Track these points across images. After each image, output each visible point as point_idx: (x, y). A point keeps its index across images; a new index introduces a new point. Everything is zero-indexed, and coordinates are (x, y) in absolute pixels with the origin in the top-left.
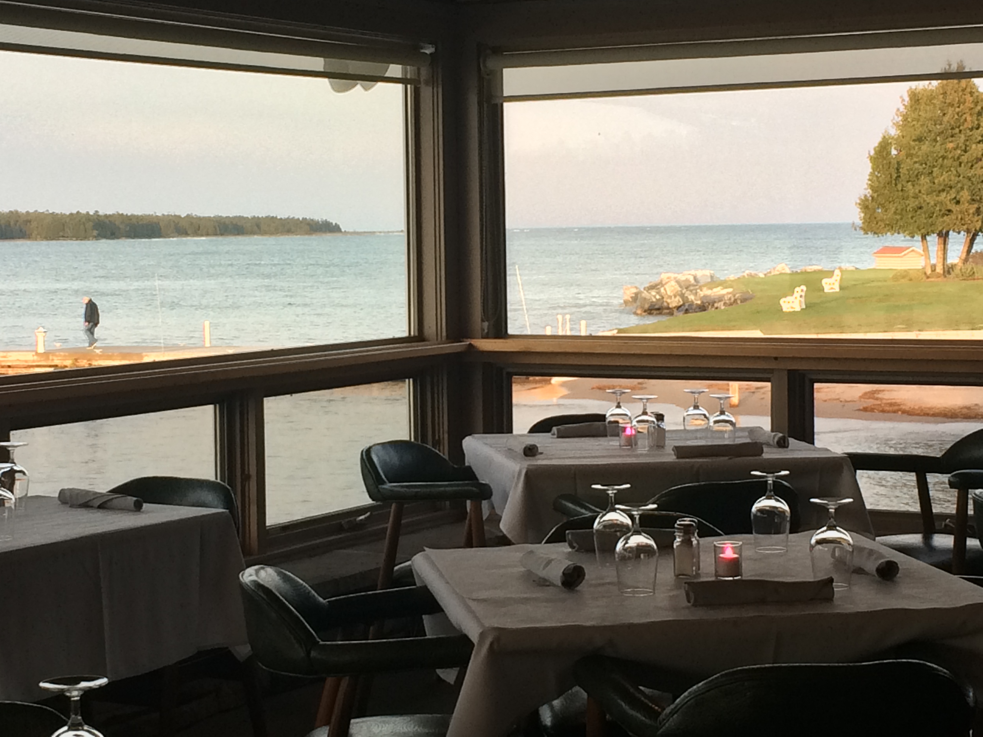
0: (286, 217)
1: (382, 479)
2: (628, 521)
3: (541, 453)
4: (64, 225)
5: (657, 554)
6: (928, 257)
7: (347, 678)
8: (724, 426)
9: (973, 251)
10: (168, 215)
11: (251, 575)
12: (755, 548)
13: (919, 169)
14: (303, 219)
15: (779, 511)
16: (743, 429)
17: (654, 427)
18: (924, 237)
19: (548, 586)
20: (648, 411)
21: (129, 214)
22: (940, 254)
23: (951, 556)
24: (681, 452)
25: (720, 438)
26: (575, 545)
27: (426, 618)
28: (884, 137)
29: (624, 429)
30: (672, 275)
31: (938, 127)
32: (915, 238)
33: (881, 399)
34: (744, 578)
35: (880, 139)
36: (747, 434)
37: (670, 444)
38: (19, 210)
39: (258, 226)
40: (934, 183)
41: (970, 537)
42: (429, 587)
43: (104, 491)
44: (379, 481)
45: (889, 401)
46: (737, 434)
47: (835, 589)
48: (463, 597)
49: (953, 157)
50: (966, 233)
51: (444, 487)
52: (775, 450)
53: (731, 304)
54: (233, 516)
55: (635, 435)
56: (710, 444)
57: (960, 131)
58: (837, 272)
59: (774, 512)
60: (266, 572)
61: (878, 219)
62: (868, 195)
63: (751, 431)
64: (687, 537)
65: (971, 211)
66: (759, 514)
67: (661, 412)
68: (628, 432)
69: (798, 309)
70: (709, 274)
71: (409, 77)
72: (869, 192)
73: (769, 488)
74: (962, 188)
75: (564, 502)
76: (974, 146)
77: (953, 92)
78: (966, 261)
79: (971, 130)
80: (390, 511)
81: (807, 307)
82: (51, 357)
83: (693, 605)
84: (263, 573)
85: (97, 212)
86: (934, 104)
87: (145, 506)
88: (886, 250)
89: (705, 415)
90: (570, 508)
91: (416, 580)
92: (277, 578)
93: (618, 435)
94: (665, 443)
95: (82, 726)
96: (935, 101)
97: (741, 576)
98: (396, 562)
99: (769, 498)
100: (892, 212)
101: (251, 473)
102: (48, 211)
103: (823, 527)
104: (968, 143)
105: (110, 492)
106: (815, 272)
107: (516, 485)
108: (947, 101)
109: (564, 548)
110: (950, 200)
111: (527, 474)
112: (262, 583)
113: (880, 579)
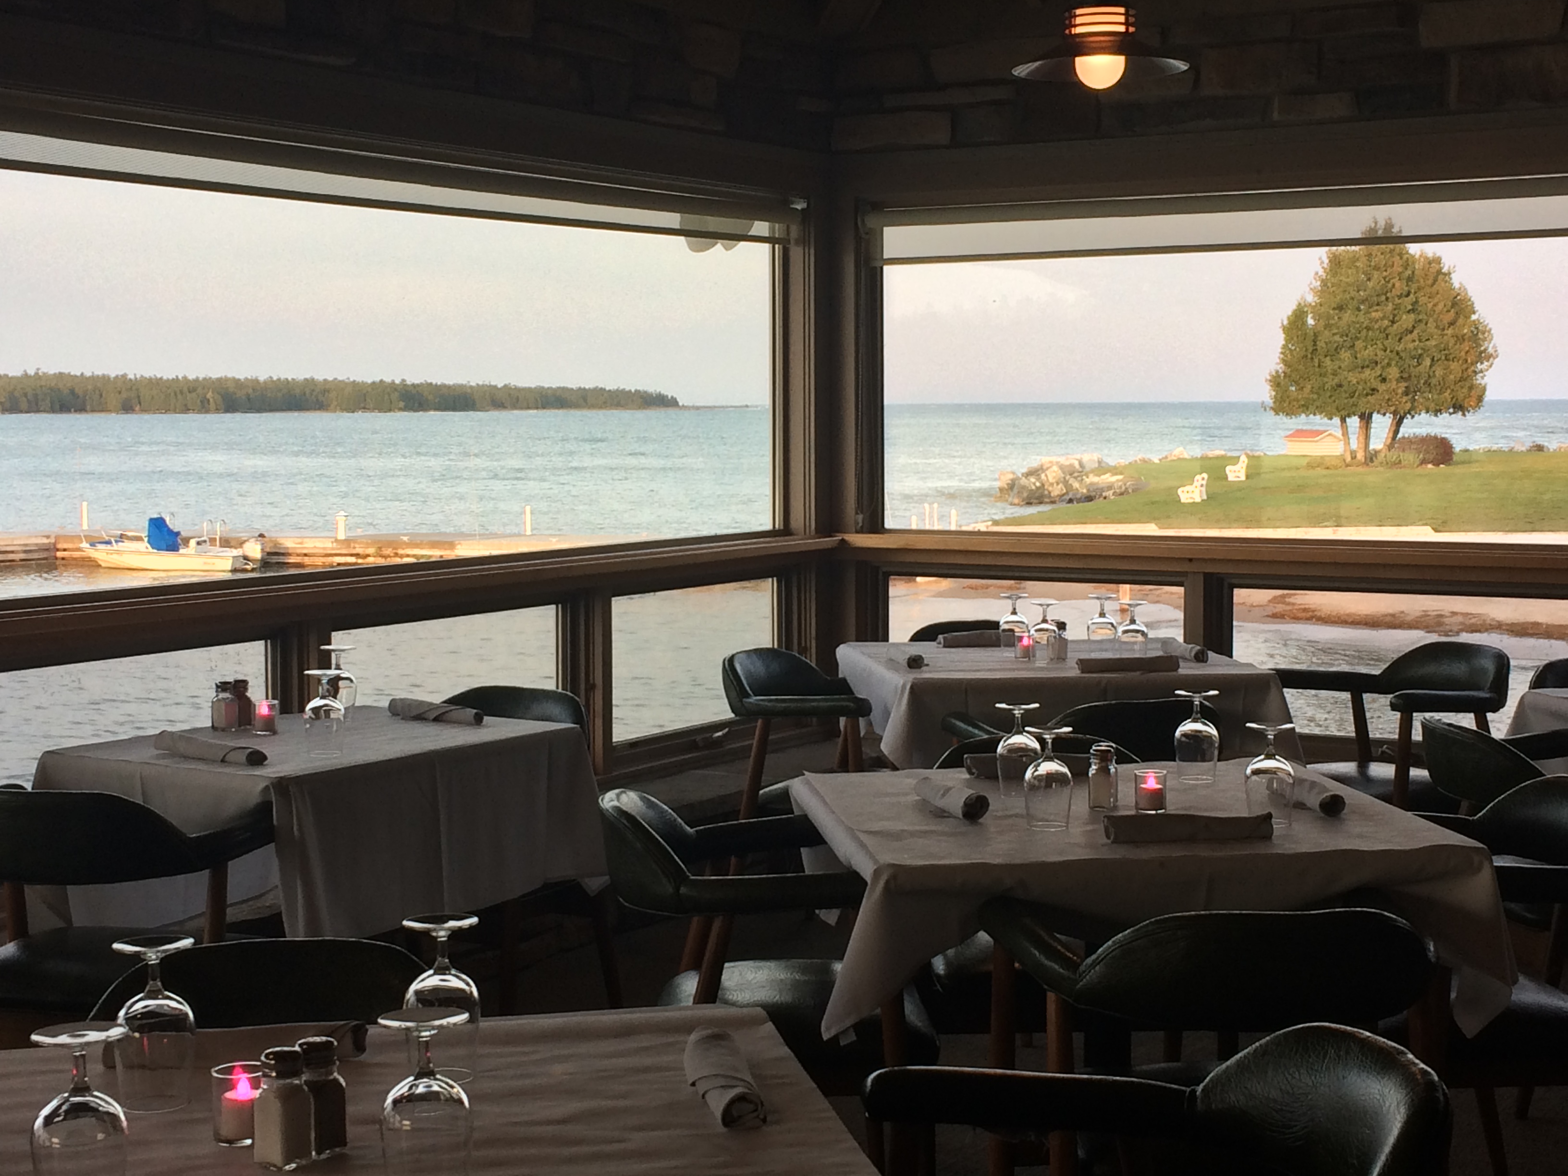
0: (616, 388)
1: (746, 691)
2: (1036, 745)
3: (927, 665)
4: (365, 395)
5: (1072, 783)
6: (1347, 443)
7: (721, 917)
8: (1133, 637)
9: (1400, 435)
10: (483, 385)
11: (612, 800)
12: (1180, 777)
13: (1338, 342)
14: (636, 391)
15: (1206, 736)
16: (1157, 640)
17: (1055, 637)
18: (1343, 420)
19: (948, 817)
20: (1049, 618)
21: (439, 383)
22: (1362, 439)
23: (1392, 788)
24: (1086, 665)
25: (1127, 650)
26: (974, 770)
27: (804, 851)
28: (1300, 304)
29: (1021, 639)
30: (1054, 459)
31: (1362, 293)
32: (1333, 421)
33: (1294, 604)
34: (1168, 812)
35: (1295, 307)
36: (1159, 646)
37: (1073, 657)
38: (316, 377)
39: (585, 400)
40: (1356, 358)
41: (1414, 766)
42: (810, 817)
43: (438, 702)
44: (743, 694)
45: (1303, 607)
46: (1149, 646)
47: (1274, 826)
48: (853, 830)
49: (1380, 328)
50: (1392, 416)
51: (818, 701)
52: (1193, 665)
53: (1122, 494)
54: (584, 732)
55: (1033, 647)
56: (1118, 656)
57: (1387, 299)
58: (1244, 459)
59: (1198, 736)
60: (628, 796)
61: (1292, 398)
62: (1280, 371)
63: (1166, 642)
64: (1104, 764)
65: (1400, 391)
66: (1184, 739)
67: (1062, 620)
68: (1025, 642)
69: (1198, 500)
70: (1096, 459)
71: (777, 236)
72: (1281, 367)
73: (1195, 709)
74: (1389, 365)
75: (953, 721)
76: (1404, 317)
77: (1379, 254)
78: (1390, 447)
79: (1400, 297)
80: (756, 726)
81: (1208, 498)
82: (352, 545)
83: (1112, 842)
84: (624, 797)
85: (403, 380)
86: (1357, 267)
87: (486, 719)
88: (1300, 434)
89: (1112, 624)
90: (960, 727)
91: (794, 807)
92: (640, 803)
93: (1013, 645)
94: (1066, 655)
95: (449, 970)
96: (1358, 264)
97: (1165, 809)
98: (763, 784)
99: (1195, 721)
100: (1308, 391)
101: (596, 682)
102: (348, 378)
103: (1260, 755)
104: (1396, 312)
105: (445, 702)
106: (1217, 458)
107: (900, 699)
108: (1373, 264)
109: (961, 774)
110: (1375, 378)
111: (912, 687)
112: (624, 809)
113: (1323, 815)
